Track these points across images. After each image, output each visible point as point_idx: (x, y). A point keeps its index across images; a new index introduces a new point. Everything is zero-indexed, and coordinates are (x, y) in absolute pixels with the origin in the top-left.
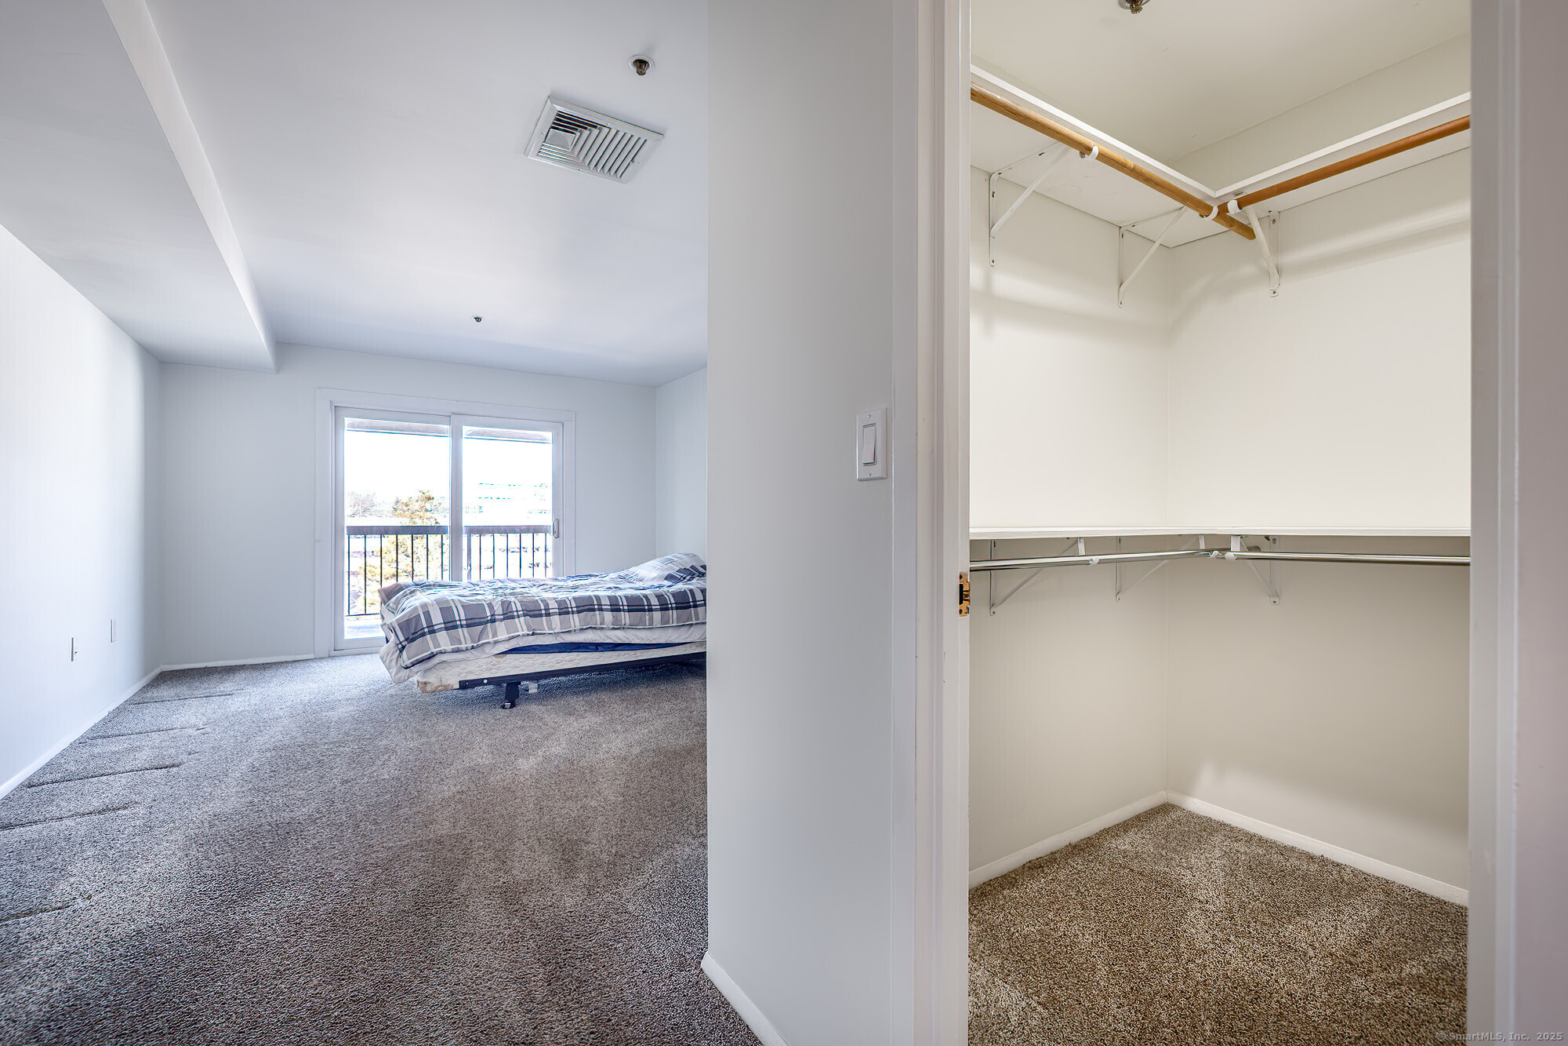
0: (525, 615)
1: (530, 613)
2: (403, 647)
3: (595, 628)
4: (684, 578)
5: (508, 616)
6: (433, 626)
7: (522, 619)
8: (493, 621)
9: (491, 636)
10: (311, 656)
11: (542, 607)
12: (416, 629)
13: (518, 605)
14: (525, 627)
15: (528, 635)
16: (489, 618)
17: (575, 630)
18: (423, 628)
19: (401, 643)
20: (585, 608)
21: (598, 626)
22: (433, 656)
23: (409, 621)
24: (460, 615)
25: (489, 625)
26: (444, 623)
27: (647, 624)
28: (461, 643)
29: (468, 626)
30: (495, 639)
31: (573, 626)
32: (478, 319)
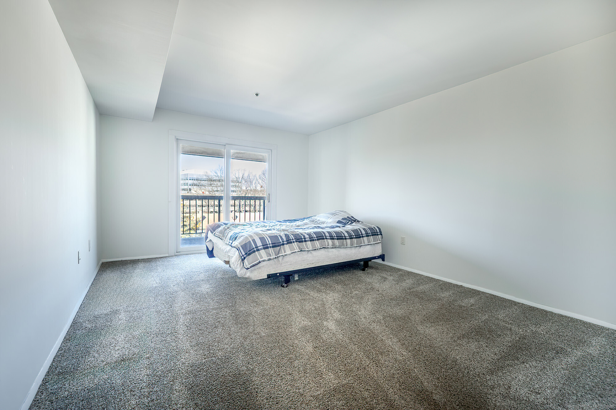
0: (296, 242)
1: (298, 240)
2: (245, 258)
3: (325, 248)
4: (348, 223)
5: (289, 242)
6: (258, 247)
7: (295, 243)
8: (283, 244)
9: (283, 252)
10: (167, 255)
11: (303, 238)
12: (250, 249)
13: (292, 236)
14: (298, 248)
15: (299, 251)
16: (282, 243)
17: (318, 249)
18: (254, 248)
19: (243, 256)
20: (320, 238)
21: (327, 247)
22: (260, 262)
23: (245, 244)
24: (269, 241)
25: (282, 246)
26: (263, 246)
27: (345, 246)
28: (271, 256)
29: (273, 247)
30: (285, 254)
31: (317, 247)
32: (257, 95)
